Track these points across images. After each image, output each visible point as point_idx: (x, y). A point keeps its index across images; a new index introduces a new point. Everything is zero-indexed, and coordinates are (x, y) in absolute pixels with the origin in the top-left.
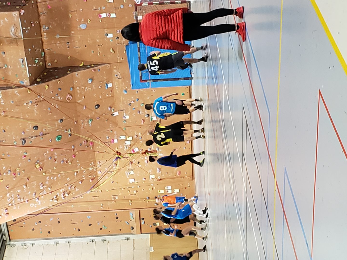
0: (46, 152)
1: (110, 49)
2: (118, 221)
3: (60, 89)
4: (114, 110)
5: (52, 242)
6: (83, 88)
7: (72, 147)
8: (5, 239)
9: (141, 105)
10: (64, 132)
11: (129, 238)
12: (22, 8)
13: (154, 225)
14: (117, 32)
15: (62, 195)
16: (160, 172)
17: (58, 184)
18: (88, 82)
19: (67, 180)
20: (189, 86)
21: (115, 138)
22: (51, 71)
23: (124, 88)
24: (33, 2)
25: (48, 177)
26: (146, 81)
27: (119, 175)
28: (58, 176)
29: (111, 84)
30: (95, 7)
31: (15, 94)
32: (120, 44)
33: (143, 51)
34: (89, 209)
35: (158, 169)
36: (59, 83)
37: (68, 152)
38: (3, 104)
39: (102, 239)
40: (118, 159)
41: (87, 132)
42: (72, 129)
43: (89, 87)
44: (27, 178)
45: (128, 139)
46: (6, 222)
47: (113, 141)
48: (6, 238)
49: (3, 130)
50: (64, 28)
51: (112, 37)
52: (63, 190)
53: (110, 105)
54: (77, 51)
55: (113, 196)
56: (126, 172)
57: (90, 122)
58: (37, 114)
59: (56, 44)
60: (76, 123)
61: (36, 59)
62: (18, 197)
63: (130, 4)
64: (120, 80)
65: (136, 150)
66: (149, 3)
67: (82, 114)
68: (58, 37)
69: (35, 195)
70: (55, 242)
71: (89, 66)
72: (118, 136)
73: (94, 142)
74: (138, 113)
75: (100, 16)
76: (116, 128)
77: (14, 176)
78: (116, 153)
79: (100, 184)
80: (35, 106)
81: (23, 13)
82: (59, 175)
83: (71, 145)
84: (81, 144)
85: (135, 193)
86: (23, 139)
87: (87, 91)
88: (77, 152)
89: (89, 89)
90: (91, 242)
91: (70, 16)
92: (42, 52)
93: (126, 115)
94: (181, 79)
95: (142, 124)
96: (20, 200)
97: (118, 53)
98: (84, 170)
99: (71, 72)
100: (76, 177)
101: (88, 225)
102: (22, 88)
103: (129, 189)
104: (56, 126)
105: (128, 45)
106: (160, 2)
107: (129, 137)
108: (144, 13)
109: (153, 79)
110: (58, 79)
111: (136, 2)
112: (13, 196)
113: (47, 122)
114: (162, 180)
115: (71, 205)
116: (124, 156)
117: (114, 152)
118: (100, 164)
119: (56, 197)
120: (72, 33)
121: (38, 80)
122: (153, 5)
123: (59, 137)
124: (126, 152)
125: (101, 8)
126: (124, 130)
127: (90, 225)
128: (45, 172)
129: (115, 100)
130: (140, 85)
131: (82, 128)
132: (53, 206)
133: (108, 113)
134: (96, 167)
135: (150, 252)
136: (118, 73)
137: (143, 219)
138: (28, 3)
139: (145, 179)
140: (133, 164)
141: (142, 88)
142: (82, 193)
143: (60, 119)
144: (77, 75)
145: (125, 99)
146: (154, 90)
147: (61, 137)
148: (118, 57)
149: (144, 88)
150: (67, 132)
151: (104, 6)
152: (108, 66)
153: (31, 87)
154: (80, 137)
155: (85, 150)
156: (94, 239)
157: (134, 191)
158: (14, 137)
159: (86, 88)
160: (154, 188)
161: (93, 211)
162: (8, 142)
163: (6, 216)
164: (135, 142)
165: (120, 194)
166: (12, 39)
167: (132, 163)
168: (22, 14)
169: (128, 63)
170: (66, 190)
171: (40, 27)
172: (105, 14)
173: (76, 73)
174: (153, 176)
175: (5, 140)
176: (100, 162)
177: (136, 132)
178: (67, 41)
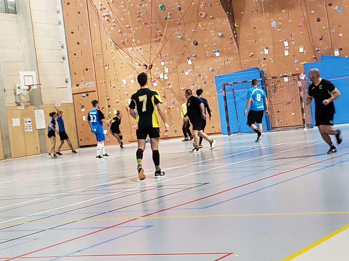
1: (253, 52)
2: (84, 71)
3: (211, 6)
4: (193, 60)
5: (59, 7)
6: (213, 28)
7: (154, 21)
9: (199, 86)
10: (169, 12)
11: (67, 82)
13: (82, 106)
14: (270, 58)
15: (106, 14)
17: (116, 9)
18: (219, 33)
19: (121, 18)
20: (221, 132)
21: (165, 62)
23: (215, 69)
26: (224, 89)
27: (129, 69)
29: (219, 55)
30: (293, 35)
32: (259, 62)
34: (94, 41)
36: (217, 4)
37: (149, 17)
39: (65, 56)
40: (145, 67)
41: (170, 35)
42: (172, 20)
43: (215, 34)
45: (165, 75)
47: (163, 61)
50: (271, 6)
51: (266, 53)
52: (111, 15)
53: (198, 55)
54: (249, 20)
56: (133, 75)
57: (180, 37)
60: (178, 23)
63: (299, 69)
64: (223, 64)
65: (155, 84)
66: (302, 87)
67: (187, 28)
70: (59, 10)
71: (235, 32)
72: (167, 65)
73: (160, 42)
74: (191, 84)
75: (285, 40)
76: (176, 63)
78: (150, 64)
79: (119, 51)
82: (125, 10)
83: (156, 20)
84: (158, 29)
85: (113, 86)
87: (211, 32)
88: (149, 26)
89: (212, 34)
90: (62, 45)
91: (284, 11)
93: (189, 72)
94: (228, 123)
95: (181, 88)
97: (250, 60)
98: (132, 34)
99: (228, 15)
100: (125, 27)
101: (78, 42)
103: (116, 80)
104: (174, 4)
105: (258, 70)
106: (302, 98)
107: (168, 76)
108: (291, 83)
109: (226, 96)
110: (220, 3)
111: (301, 74)
115: (96, 24)
116: (148, 73)
117: (151, 62)
118: (139, 50)
119: (103, 8)
120: (267, 14)
122: (300, 91)
123: (163, 7)
124: (153, 74)
125: (293, 40)
126: (174, 71)
127: (78, 44)
129: (202, 60)
130: (220, 84)
131: (174, 29)
132: (95, 6)
133: (190, 54)
134: (136, 46)
135: (55, 104)
136: (230, 62)
137: (87, 95)
139: (127, 95)
141: (217, 86)
142: (109, 33)
143: (181, 8)
144: (226, 22)
145: (205, 70)
146: (215, 98)
147: (164, 9)
148: (245, 61)
149: (217, 88)
150: (169, 14)
151: (295, 44)
152: (236, 51)
154: (164, 28)
155: (152, 34)
156: (64, 48)
157: (114, 85)
159: (213, 31)
160: (119, 104)
161: (93, 45)
164: (163, 82)
165: (110, 71)
169: (240, 71)
170: (111, 17)
172: (288, 45)
173: (228, 21)
176: (140, 49)
177: (173, 82)
178: (259, 9)
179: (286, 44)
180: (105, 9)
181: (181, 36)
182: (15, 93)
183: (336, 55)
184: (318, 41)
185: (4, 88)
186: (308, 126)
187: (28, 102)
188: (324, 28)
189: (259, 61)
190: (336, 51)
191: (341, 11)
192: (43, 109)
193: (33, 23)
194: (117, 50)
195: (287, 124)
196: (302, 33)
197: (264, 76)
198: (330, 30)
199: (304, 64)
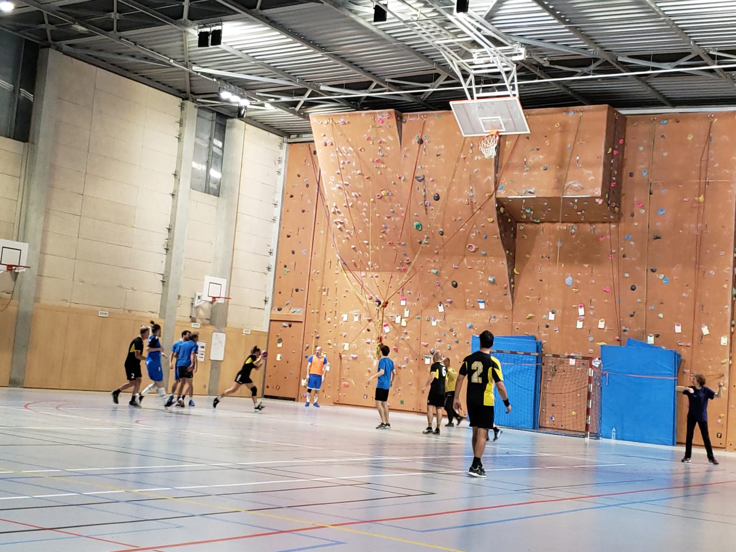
0: (402, 206)
1: (533, 314)
2: (292, 291)
3: (486, 238)
4: (447, 306)
5: (278, 198)
6: (483, 269)
7: (403, 242)
8: (292, 136)
9: (449, 345)
10: (426, 234)
11: (267, 303)
12: (606, 202)
13: (279, 340)
14: (555, 327)
15: (339, 220)
16: (351, 359)
18: (490, 277)
19: (359, 229)
21: (407, 302)
22: (512, 229)
23: (475, 325)
24: (612, 217)
25: (367, 205)
27: (355, 302)
28: (366, 218)
29: (484, 308)
30: (594, 302)
31: (486, 176)
32: (538, 329)
33: (524, 359)
34: (315, 253)
35: (355, 356)
36: (495, 236)
37: (398, 236)
38: (476, 159)
39: (271, 266)
40: (377, 303)
41: (421, 265)
42: (428, 246)
43: (484, 277)
44: (369, 177)
45: (403, 320)
46: (315, 141)
47: (404, 300)
48: (294, 138)
49: (439, 154)
50: (570, 255)
51: (550, 319)
52: (347, 223)
53: (455, 302)
54: (535, 268)
55: (328, 289)
56: (358, 311)
57: (434, 271)
58: (455, 201)
59: (549, 240)
60: (436, 252)
61: (531, 210)
62: (346, 162)
63: (594, 350)
64: (487, 321)
65: (387, 330)
66: (592, 378)
67: (447, 262)
68: (559, 244)
69: (346, 184)
70: (277, 202)
71: (512, 280)
72: (409, 307)
73: (406, 272)
74: (438, 339)
75: (581, 306)
76: (422, 307)
77: (375, 161)
78: (385, 301)
79: (347, 273)
80: (467, 201)
81: (598, 202)
82: (367, 220)
83: (406, 241)
84: (406, 255)
85: (328, 320)
86: (423, 179)
87: (478, 273)
88: (394, 248)
89: (480, 277)
90: (271, 250)
91: (586, 266)
92: (540, 220)
93: (437, 322)
95: (422, 343)
96: (342, 163)
97: (526, 324)
98: (369, 254)
99: (508, 255)
100: (361, 242)
101: (293, 250)
102: (493, 187)
103: (334, 313)
104: (435, 225)
105: (535, 340)
106: (591, 393)
107: (407, 323)
108: (578, 369)
110: (499, 236)
111: (595, 359)
112: (349, 155)
113: (442, 213)
114: (340, 359)
115: (323, 230)
116: (380, 311)
117: (388, 298)
118: (375, 277)
119: (338, 211)
120: (561, 265)
121: (502, 210)
122: (589, 383)
123: (419, 227)
124: (386, 315)
125: (592, 309)
126: (417, 316)
127: (293, 253)
128: (374, 202)
129: (460, 310)
131: (428, 259)
132: (327, 206)
133: (444, 297)
134: (372, 271)
135: (243, 330)
136: (498, 320)
137: (290, 326)
138: (611, 210)
139: (345, 337)
140: (368, 322)
142: (339, 247)
143: (444, 232)
144: (503, 264)
145: (461, 324)
147: (420, 229)
148: (520, 323)
150: (426, 238)
151: (594, 314)
152: (509, 306)
153: (493, 199)
154: (416, 255)
155: (397, 259)
156: (272, 255)
157: (330, 319)
158: (428, 166)
159: (482, 273)
160: (331, 347)
161: (312, 258)
162: (423, 157)
163: (322, 142)
164: (398, 329)
165: (329, 298)
166: (563, 183)
167: (370, 321)
168: (597, 200)
169: (510, 336)
170: (346, 226)
171: (575, 223)
172: (583, 314)
173: (505, 262)
174: (346, 347)
175: (425, 155)
176: (377, 277)
177: (412, 333)
178: (552, 255)
179: (581, 311)
180: (339, 212)
181: (436, 271)
182: (192, 304)
183: (649, 343)
184: (628, 318)
185: (179, 294)
186: (592, 435)
187: (207, 319)
188: (639, 300)
189: (538, 327)
190: (651, 336)
191: (667, 282)
192: (226, 333)
193: (238, 214)
194: (343, 271)
195: (562, 426)
196: (606, 301)
197: (543, 350)
198: (647, 307)
199: (602, 346)
